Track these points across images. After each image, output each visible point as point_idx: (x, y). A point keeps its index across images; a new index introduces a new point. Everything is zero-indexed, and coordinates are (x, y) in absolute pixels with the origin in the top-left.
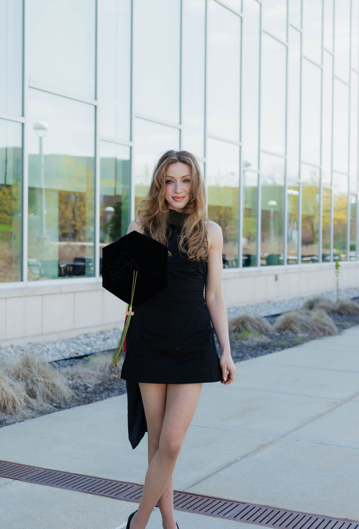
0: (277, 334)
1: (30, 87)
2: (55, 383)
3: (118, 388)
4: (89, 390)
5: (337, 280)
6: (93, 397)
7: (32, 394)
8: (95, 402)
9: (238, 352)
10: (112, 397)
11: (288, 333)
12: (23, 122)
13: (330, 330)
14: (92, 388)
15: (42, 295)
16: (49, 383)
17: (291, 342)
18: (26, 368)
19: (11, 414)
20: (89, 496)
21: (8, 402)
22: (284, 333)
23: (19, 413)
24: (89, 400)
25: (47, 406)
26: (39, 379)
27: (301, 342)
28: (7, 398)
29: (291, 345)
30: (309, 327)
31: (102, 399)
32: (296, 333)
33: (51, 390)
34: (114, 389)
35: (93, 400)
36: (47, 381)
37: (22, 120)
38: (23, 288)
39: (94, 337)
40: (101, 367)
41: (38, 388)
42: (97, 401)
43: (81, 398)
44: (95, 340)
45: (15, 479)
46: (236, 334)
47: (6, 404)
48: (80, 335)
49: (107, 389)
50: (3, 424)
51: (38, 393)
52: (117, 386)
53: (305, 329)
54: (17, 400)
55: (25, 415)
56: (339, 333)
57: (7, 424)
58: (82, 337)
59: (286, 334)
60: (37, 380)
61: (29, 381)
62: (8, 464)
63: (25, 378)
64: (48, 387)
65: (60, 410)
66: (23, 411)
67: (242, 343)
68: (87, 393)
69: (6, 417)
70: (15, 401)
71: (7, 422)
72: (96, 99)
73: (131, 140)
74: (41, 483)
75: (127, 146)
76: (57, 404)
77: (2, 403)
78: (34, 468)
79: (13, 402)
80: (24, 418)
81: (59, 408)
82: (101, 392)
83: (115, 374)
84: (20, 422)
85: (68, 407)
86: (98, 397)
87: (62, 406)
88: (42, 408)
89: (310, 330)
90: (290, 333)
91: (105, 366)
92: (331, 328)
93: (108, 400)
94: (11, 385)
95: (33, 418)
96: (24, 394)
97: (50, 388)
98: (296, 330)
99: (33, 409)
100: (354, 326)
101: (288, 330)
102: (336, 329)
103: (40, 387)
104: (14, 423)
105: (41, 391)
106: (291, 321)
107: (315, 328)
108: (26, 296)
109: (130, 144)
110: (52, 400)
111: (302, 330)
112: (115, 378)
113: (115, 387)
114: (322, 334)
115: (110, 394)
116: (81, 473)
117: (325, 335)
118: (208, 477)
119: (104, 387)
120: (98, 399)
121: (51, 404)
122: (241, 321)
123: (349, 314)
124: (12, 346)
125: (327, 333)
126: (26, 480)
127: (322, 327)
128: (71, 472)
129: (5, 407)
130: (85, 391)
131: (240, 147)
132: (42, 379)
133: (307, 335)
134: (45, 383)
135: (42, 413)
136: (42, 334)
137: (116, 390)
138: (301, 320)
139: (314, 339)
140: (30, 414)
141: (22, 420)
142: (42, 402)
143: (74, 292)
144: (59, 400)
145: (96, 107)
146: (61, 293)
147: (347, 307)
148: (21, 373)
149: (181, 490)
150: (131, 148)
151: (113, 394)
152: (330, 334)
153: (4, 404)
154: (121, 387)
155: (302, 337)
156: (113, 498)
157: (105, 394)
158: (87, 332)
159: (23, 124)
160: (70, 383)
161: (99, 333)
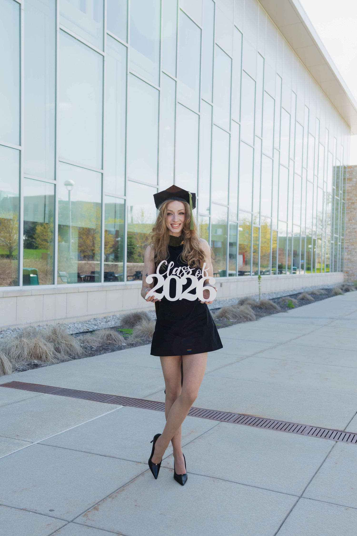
0: (217, 320)
1: (60, 161)
2: (72, 344)
3: (111, 349)
4: (93, 349)
5: (259, 287)
6: (95, 353)
7: (57, 350)
8: (96, 355)
10: (107, 353)
11: (224, 319)
13: (251, 318)
14: (95, 348)
15: (67, 293)
16: (68, 344)
17: (225, 324)
18: (54, 335)
19: (44, 361)
20: (87, 401)
21: (43, 354)
22: (221, 319)
23: (49, 361)
24: (93, 355)
25: (66, 357)
26: (63, 342)
27: (231, 324)
28: (42, 352)
29: (224, 326)
30: (237, 316)
31: (100, 354)
32: (229, 319)
33: (70, 348)
34: (109, 349)
35: (95, 355)
37: (55, 182)
38: (54, 289)
39: (100, 320)
40: (102, 336)
41: (62, 346)
42: (98, 355)
43: (88, 354)
44: (100, 322)
45: (45, 393)
47: (42, 356)
49: (104, 349)
50: (40, 366)
51: (61, 350)
52: (111, 347)
53: (235, 316)
54: (48, 353)
55: (53, 362)
56: (257, 319)
57: (42, 367)
58: (92, 320)
59: (222, 320)
60: (61, 342)
61: (56, 343)
62: (41, 386)
63: (53, 341)
64: (68, 347)
65: (74, 360)
66: (52, 360)
68: (92, 351)
69: (42, 363)
70: (47, 354)
71: (42, 365)
72: (102, 169)
73: (125, 195)
74: (61, 395)
75: (123, 199)
76: (73, 356)
77: (39, 355)
78: (57, 388)
79: (46, 354)
80: (53, 364)
81: (74, 358)
82: (101, 351)
83: (110, 340)
84: (50, 365)
85: (80, 358)
86: (98, 353)
87: (76, 357)
88: (63, 359)
89: (238, 317)
90: (225, 319)
91: (104, 335)
92: (251, 316)
93: (105, 355)
94: (45, 344)
95: (58, 363)
96: (53, 349)
97: (69, 347)
98: (229, 318)
99: (58, 359)
100: (268, 315)
101: (224, 317)
102: (254, 317)
104: (47, 366)
105: (64, 349)
106: (226, 312)
107: (241, 316)
108: (56, 294)
109: (125, 198)
110: (70, 355)
111: (233, 317)
112: (110, 343)
113: (109, 348)
114: (245, 320)
115: (106, 352)
116: (84, 390)
117: (247, 320)
118: (156, 393)
119: (102, 348)
120: (98, 354)
121: (69, 357)
123: (266, 308)
124: (47, 325)
125: (248, 320)
126: (52, 394)
127: (246, 315)
128: (78, 390)
129: (41, 357)
130: (91, 350)
132: (64, 342)
133: (236, 320)
134: (66, 344)
135: (63, 361)
136: (66, 318)
137: (110, 350)
138: (232, 311)
139: (240, 323)
140: (56, 361)
141: (51, 364)
142: (64, 355)
143: (87, 292)
144: (75, 354)
145: (102, 174)
146: (79, 292)
147: (265, 304)
148: (51, 338)
149: (139, 398)
151: (108, 351)
152: (250, 320)
154: (113, 348)
155: (233, 322)
156: (101, 402)
157: (103, 352)
158: (95, 317)
159: (55, 185)
160: (82, 345)
161: (103, 318)
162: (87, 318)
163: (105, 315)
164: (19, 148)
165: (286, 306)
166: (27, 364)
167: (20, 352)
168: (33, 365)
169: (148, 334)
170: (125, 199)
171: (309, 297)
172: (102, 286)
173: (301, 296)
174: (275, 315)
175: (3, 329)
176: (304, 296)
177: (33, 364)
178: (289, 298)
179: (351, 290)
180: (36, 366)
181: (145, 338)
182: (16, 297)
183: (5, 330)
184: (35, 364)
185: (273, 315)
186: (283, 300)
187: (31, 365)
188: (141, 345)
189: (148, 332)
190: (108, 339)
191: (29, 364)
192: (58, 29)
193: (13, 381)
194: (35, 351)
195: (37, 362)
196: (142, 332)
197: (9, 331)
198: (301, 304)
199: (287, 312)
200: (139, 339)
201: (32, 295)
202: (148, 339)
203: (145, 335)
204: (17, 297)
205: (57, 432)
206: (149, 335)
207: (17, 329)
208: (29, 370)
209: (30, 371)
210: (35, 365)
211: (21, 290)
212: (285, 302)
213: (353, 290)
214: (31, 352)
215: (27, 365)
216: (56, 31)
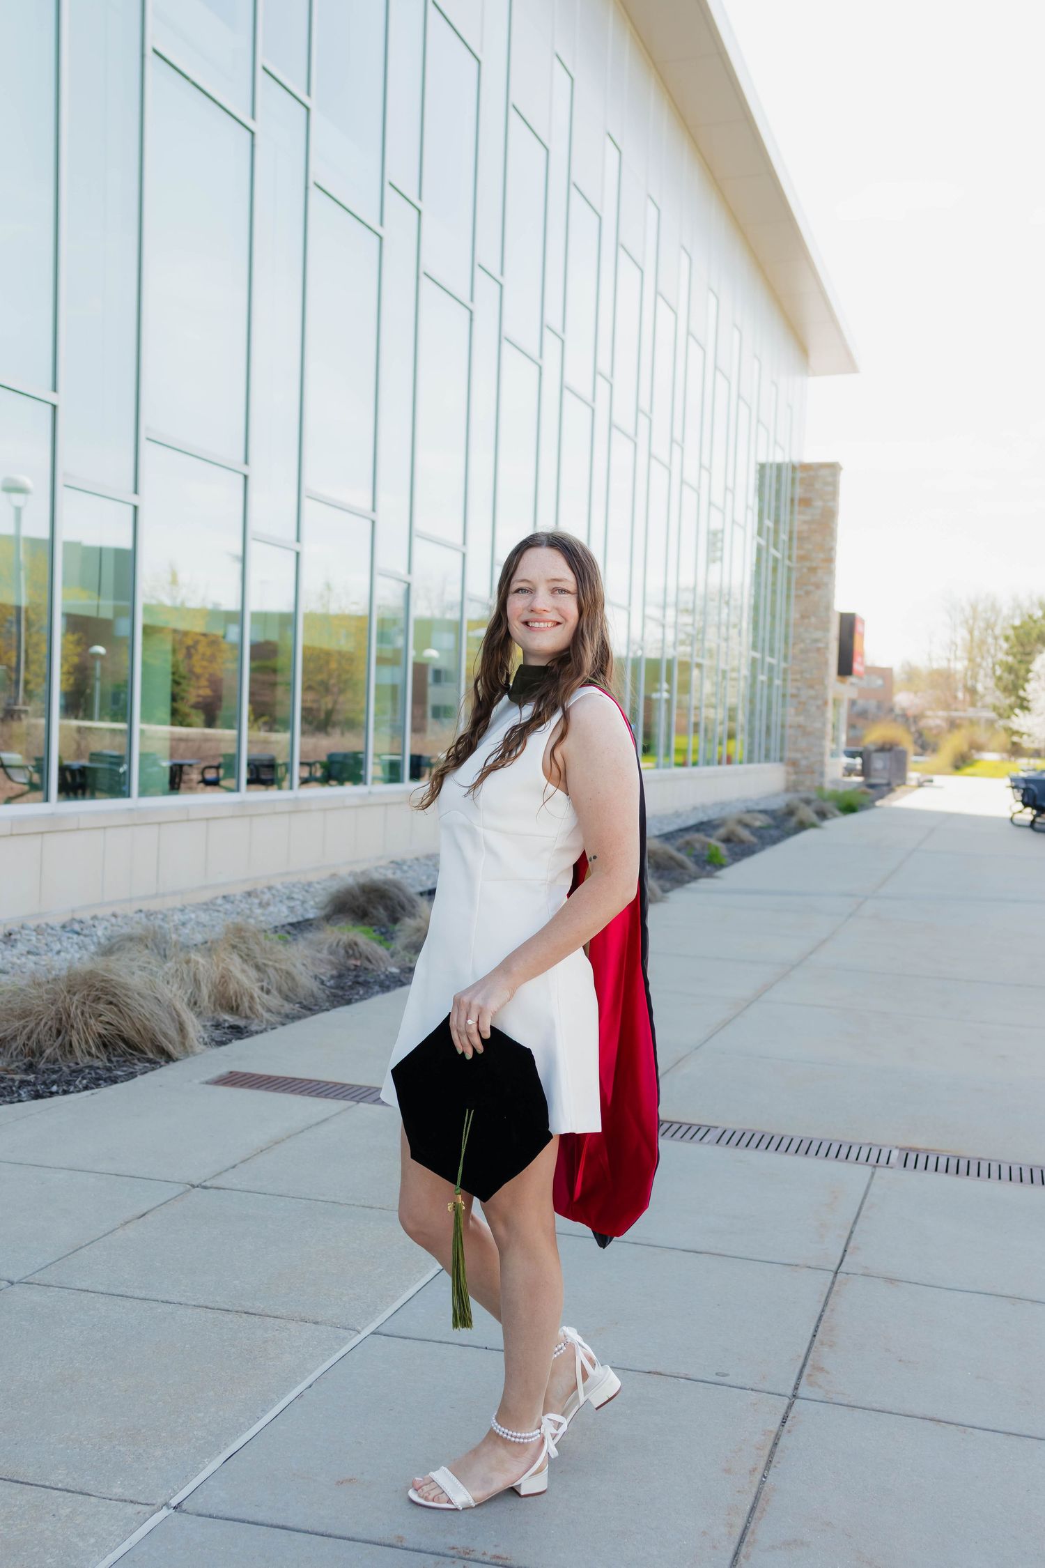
1: (148, 439)
2: (292, 971)
4: (329, 984)
6: (348, 995)
12: (136, 504)
14: (332, 981)
15: (159, 823)
16: (281, 969)
19: (247, 1017)
23: (263, 1017)
25: (291, 1007)
34: (370, 983)
36: (277, 965)
37: (135, 500)
38: (130, 810)
40: (330, 946)
47: (240, 1002)
48: (217, 898)
50: (249, 1032)
52: (372, 978)
54: (252, 993)
55: (271, 1022)
57: (257, 1033)
58: (220, 901)
64: (282, 977)
66: (266, 1015)
68: (332, 989)
69: (247, 1023)
70: (252, 997)
71: (253, 1029)
72: (246, 462)
73: (298, 540)
75: (292, 550)
77: (234, 999)
79: (250, 998)
80: (272, 1025)
82: (353, 988)
83: (356, 959)
84: (271, 1029)
86: (354, 993)
87: (311, 1005)
88: (288, 1011)
91: (338, 945)
93: (376, 997)
94: (242, 971)
95: (284, 1024)
97: (285, 979)
99: (276, 1014)
105: (274, 983)
108: (135, 825)
109: (297, 547)
112: (356, 966)
115: (370, 991)
119: (351, 980)
120: (355, 996)
124: (115, 916)
126: (375, 1103)
129: (238, 1006)
130: (325, 987)
131: (464, 555)
132: (271, 963)
134: (276, 970)
136: (159, 895)
140: (276, 1019)
143: (208, 819)
145: (246, 477)
150: (298, 554)
153: (236, 1001)
158: (225, 894)
159: (136, 508)
162: (206, 896)
163: (248, 888)
164: (52, 398)
165: (705, 860)
166: (212, 1026)
167: (191, 993)
170: (298, 549)
171: (745, 834)
172: (242, 804)
173: (722, 831)
174: (693, 885)
175: (9, 928)
176: (733, 832)
177: (227, 1025)
179: (830, 816)
180: (238, 1032)
182: (40, 836)
183: (16, 929)
184: (232, 1024)
187: (224, 1028)
190: (349, 956)
191: (219, 1027)
192: (149, 52)
193: (231, 1072)
194: (224, 987)
195: (232, 1018)
197: (27, 932)
201: (78, 829)
204: (42, 833)
207: (44, 926)
208: (233, 1041)
209: (238, 1044)
210: (231, 1027)
211: (53, 814)
213: (835, 816)
214: (216, 991)
215: (214, 1028)
216: (143, 56)
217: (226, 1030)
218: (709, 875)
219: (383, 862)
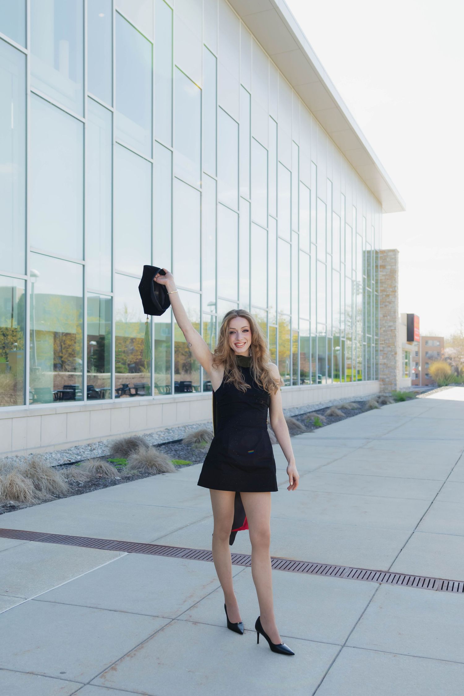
1: (31, 251)
2: (55, 480)
3: (103, 484)
4: (80, 485)
6: (84, 490)
7: (38, 487)
8: (86, 493)
9: (197, 458)
10: (98, 489)
12: (26, 279)
14: (83, 484)
15: (41, 416)
16: (50, 479)
18: (33, 469)
19: (23, 502)
21: (20, 493)
23: (29, 501)
24: (80, 492)
25: (49, 496)
26: (43, 477)
28: (20, 490)
31: (90, 491)
33: (52, 485)
34: (100, 484)
35: (84, 492)
36: (49, 478)
37: (25, 277)
38: (26, 410)
39: (82, 448)
40: (90, 469)
41: (42, 483)
42: (87, 492)
43: (75, 491)
44: (84, 451)
45: (31, 540)
46: (197, 444)
47: (19, 495)
48: (72, 447)
49: (94, 484)
50: (17, 508)
51: (42, 487)
52: (102, 482)
54: (27, 491)
55: (33, 503)
57: (21, 509)
60: (41, 478)
61: (35, 479)
62: (24, 532)
63: (32, 476)
64: (50, 483)
65: (59, 499)
66: (32, 500)
67: (200, 451)
68: (79, 487)
69: (19, 504)
70: (26, 493)
71: (21, 507)
72: (84, 260)
73: (112, 292)
74: (50, 542)
75: (109, 296)
76: (57, 495)
77: (16, 494)
78: (44, 534)
79: (24, 493)
80: (33, 505)
81: (59, 497)
82: (90, 487)
83: (101, 474)
84: (30, 507)
85: (65, 497)
86: (88, 490)
87: (61, 496)
88: (46, 498)
91: (93, 468)
93: (95, 491)
94: (23, 481)
95: (39, 504)
96: (32, 487)
97: (51, 483)
99: (39, 499)
103: (44, 483)
104: (26, 507)
105: (45, 486)
109: (112, 294)
110: (53, 493)
112: (100, 477)
113: (100, 483)
115: (97, 488)
116: (78, 536)
118: (166, 535)
119: (92, 483)
120: (87, 491)
121: (52, 495)
122: (200, 434)
124: (16, 456)
126: (39, 541)
128: (70, 535)
129: (18, 497)
130: (78, 487)
131: (201, 295)
132: (46, 477)
134: (48, 480)
135: (45, 501)
136: (41, 447)
137: (101, 485)
140: (37, 502)
141: (31, 506)
142: (45, 494)
143: (67, 413)
144: (58, 492)
145: (84, 266)
146: (56, 414)
148: (29, 473)
149: (146, 543)
150: (112, 297)
151: (99, 488)
154: (105, 483)
156: (101, 549)
157: (93, 488)
158: (77, 445)
159: (26, 281)
160: (67, 480)
161: (86, 445)
162: (67, 447)
163: (88, 442)
165: (312, 425)
166: (2, 506)
168: (9, 507)
169: (146, 464)
171: (339, 412)
172: (85, 406)
173: (329, 412)
174: (299, 436)
176: (333, 412)
177: (9, 505)
178: (314, 414)
179: (388, 403)
180: (13, 508)
181: (144, 469)
184: (12, 505)
185: (296, 436)
186: (308, 417)
187: (7, 507)
188: (139, 478)
189: (147, 461)
190: (97, 472)
191: (4, 506)
192: (29, 92)
194: (11, 489)
195: (14, 502)
196: (139, 462)
198: (330, 422)
199: (313, 432)
200: (135, 471)
202: (147, 470)
203: (142, 466)
205: (53, 586)
206: (148, 465)
209: (7, 514)
210: (11, 506)
212: (310, 419)
213: (391, 403)
214: (6, 490)
215: (2, 507)
216: (26, 94)
217: (8, 508)
218: (310, 432)
219: (162, 429)
